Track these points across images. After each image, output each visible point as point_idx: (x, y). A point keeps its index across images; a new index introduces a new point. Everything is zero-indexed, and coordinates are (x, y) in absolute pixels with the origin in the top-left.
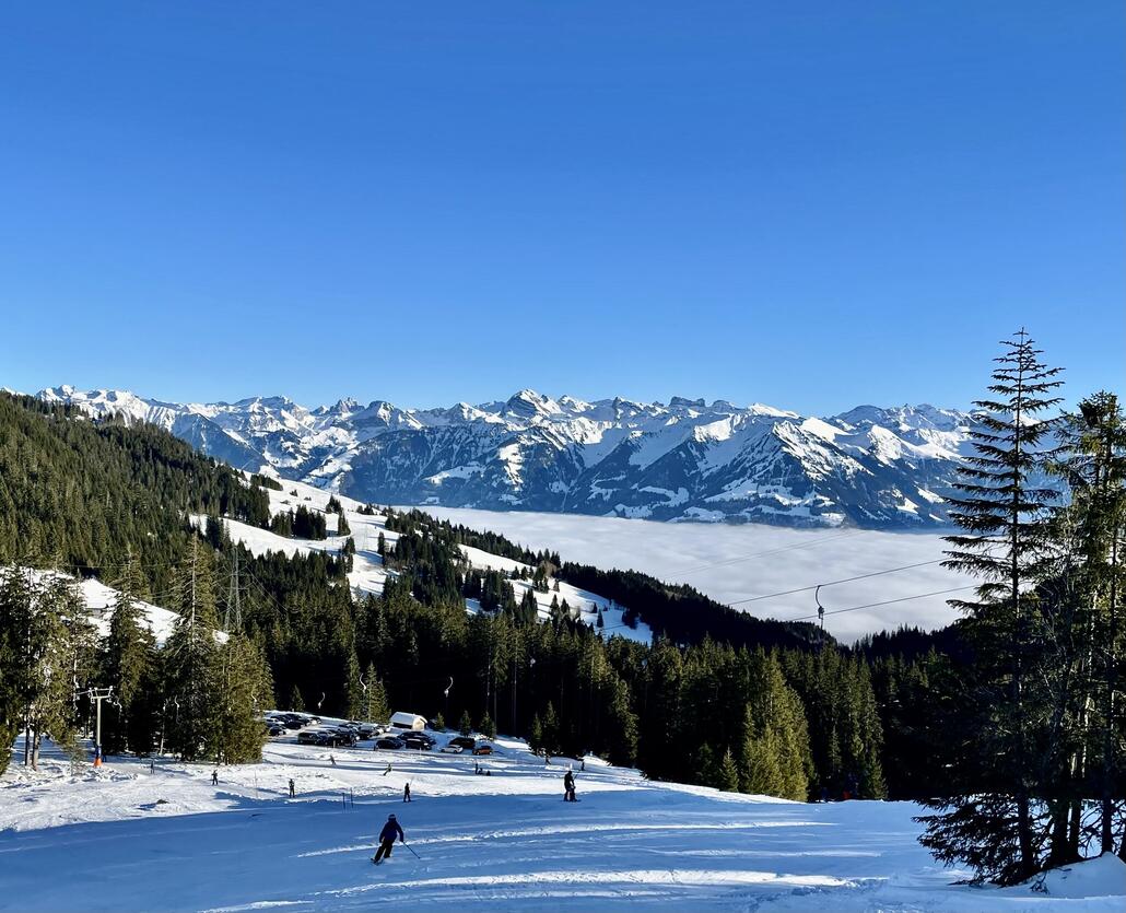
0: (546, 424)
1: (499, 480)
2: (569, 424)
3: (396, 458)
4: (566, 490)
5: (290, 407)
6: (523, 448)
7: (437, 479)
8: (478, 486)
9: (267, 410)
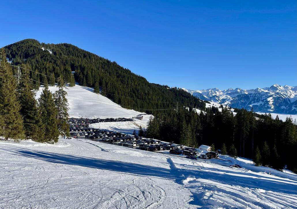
0: (280, 92)
1: (267, 106)
2: (286, 92)
3: (241, 101)
4: (285, 108)
5: (218, 90)
6: (274, 98)
7: (251, 106)
8: (262, 107)
9: (213, 91)
